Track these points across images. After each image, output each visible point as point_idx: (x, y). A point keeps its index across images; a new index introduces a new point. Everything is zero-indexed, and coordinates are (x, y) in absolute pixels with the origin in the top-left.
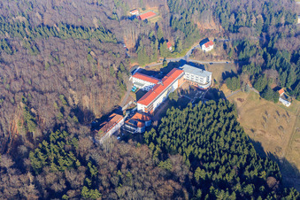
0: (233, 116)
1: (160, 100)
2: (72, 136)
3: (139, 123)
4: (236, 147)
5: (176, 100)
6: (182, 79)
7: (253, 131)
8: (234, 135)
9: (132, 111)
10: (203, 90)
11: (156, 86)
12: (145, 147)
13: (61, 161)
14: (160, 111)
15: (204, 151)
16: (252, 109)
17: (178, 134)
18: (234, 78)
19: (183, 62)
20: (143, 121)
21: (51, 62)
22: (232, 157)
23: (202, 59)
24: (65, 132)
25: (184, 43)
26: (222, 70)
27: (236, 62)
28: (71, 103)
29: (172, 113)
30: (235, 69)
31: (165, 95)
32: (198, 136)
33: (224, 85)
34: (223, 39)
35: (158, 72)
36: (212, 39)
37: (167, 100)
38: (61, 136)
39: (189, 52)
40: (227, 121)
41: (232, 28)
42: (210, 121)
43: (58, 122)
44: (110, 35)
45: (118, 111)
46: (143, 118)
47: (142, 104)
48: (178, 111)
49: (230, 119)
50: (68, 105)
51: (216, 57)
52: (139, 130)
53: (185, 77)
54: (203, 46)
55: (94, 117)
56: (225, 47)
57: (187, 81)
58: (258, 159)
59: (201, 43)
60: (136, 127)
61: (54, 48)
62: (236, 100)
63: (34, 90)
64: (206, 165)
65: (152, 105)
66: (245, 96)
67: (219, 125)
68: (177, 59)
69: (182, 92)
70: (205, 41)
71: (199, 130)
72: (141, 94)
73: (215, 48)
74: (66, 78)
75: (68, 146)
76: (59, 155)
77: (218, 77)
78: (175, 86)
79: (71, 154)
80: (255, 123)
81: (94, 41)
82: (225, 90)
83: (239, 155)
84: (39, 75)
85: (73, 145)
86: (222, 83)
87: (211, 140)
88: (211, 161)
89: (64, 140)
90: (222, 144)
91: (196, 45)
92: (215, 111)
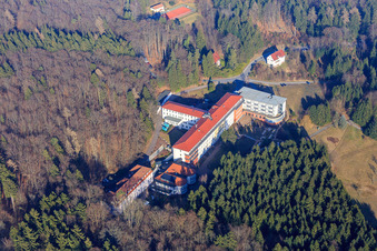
0: (325, 165)
1: (208, 143)
2: (75, 201)
3: (178, 179)
4: (333, 211)
5: (234, 142)
6: (240, 109)
7: (355, 187)
8: (328, 193)
9: (166, 161)
10: (274, 126)
11: (201, 122)
12: (192, 216)
13: (62, 241)
14: (208, 159)
15: (283, 219)
16: (351, 154)
17: (242, 194)
18: (321, 106)
19: (239, 84)
20: (183, 175)
21: (34, 88)
22: (329, 227)
23: (269, 78)
24: (64, 195)
25: (239, 54)
26: (300, 94)
27: (322, 81)
28: (70, 151)
29: (230, 162)
30: (321, 93)
31: (214, 135)
32: (273, 195)
33: (307, 118)
34: (299, 47)
35: (201, 100)
36: (280, 47)
37: (218, 142)
38: (59, 201)
39: (247, 69)
40: (316, 172)
41: (311, 30)
42: (289, 173)
43: (52, 180)
44: (124, 43)
45: (143, 161)
46: (183, 171)
47: (181, 149)
48: (239, 158)
49: (321, 169)
50: (65, 153)
51: (291, 75)
52: (179, 190)
53: (244, 106)
54: (270, 58)
55: (105, 171)
56: (303, 59)
57: (248, 113)
59: (266, 54)
60: (174, 186)
61: (36, 65)
62: (326, 141)
63: (9, 131)
64: (289, 241)
65: (196, 151)
66: (339, 134)
67: (304, 179)
68: (230, 78)
69: (241, 129)
70: (271, 51)
71: (274, 187)
72: (177, 135)
73: (287, 61)
74: (59, 112)
75: (71, 218)
76: (57, 231)
77: (296, 106)
78: (230, 120)
79: (76, 229)
80: (357, 175)
81: (99, 54)
82: (308, 125)
83: (338, 223)
84: (16, 109)
85: (77, 216)
86: (302, 114)
87: (293, 202)
88: (296, 233)
89: (63, 208)
90: (311, 207)
91: (258, 57)
92: (296, 157)
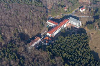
0: (87, 41)
1: (57, 32)
2: (16, 46)
3: (47, 41)
4: (85, 55)
5: (64, 32)
6: (68, 23)
7: (96, 48)
8: (85, 50)
9: (45, 36)
10: (77, 28)
11: (56, 26)
13: (9, 56)
14: (56, 37)
15: (70, 56)
16: (97, 38)
17: (61, 47)
19: (70, 16)
20: (48, 40)
21: (14, 14)
22: (83, 59)
23: (79, 15)
24: (14, 44)
25: (72, 8)
26: (86, 20)
27: (93, 17)
29: (60, 38)
30: (92, 20)
31: (60, 30)
32: (70, 49)
33: (86, 27)
34: (90, 7)
35: (59, 20)
36: (85, 6)
37: (60, 32)
38: (12, 45)
39: (74, 12)
40: (84, 43)
41: (94, 2)
42: (76, 43)
43: (13, 39)
45: (39, 35)
46: (49, 39)
47: (49, 33)
48: (63, 37)
49: (85, 42)
50: (18, 32)
51: (85, 14)
52: (46, 44)
53: (70, 22)
54: (80, 9)
55: (29, 37)
57: (71, 24)
58: (94, 61)
59: (80, 8)
61: (16, 8)
62: (90, 34)
63: (5, 25)
64: (70, 62)
65: (53, 34)
66: (95, 32)
67: (79, 45)
68: (68, 14)
69: (68, 29)
70: (82, 7)
71: (71, 46)
73: (85, 10)
74: (19, 21)
75: (14, 50)
76: (9, 53)
77: (84, 23)
78: (65, 26)
79: (14, 54)
80: (97, 44)
82: (86, 29)
83: (86, 59)
84: (8, 19)
85: (16, 50)
87: (75, 51)
88: (73, 61)
89: (13, 47)
90: (79, 53)
91: (78, 9)
92: (79, 38)
